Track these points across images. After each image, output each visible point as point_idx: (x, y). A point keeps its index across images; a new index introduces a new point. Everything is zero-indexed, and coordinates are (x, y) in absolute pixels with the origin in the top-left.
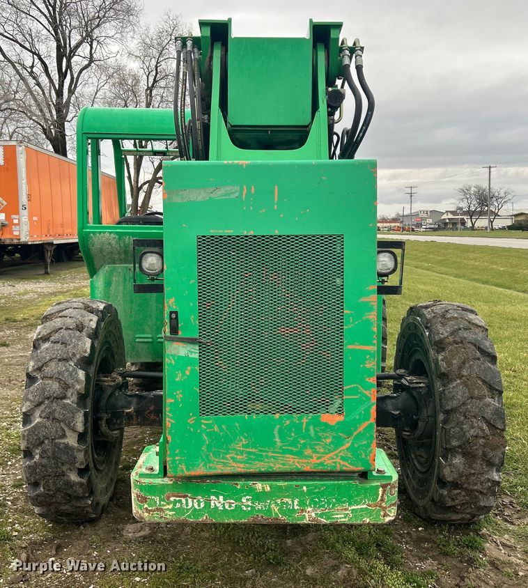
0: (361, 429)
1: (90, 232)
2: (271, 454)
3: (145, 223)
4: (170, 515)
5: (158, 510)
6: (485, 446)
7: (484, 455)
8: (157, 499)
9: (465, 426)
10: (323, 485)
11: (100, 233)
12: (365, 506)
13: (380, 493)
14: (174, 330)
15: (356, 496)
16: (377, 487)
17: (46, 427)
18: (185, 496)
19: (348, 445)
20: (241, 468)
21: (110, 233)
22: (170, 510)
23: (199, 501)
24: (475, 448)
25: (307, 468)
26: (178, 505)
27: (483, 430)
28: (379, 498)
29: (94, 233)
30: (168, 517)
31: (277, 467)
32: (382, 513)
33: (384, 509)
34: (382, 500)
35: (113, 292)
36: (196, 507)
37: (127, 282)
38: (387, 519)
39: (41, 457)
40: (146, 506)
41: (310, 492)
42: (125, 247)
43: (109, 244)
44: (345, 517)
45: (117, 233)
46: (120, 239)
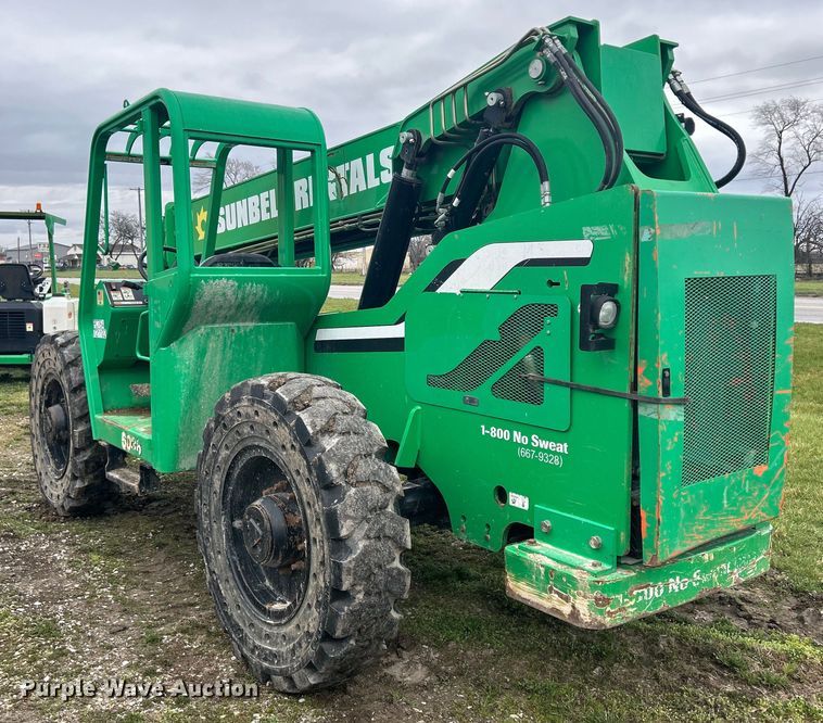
0: (776, 477)
1: (202, 278)
2: (720, 518)
3: (247, 264)
4: (632, 613)
5: (620, 610)
8: (620, 597)
11: (214, 279)
14: (666, 391)
15: (759, 547)
17: (377, 550)
18: (646, 587)
21: (228, 278)
22: (632, 607)
23: (659, 589)
25: (740, 527)
26: (640, 598)
29: (206, 279)
30: (630, 615)
31: (724, 531)
35: (207, 366)
36: (657, 596)
37: (227, 349)
39: (368, 594)
40: (609, 609)
42: (243, 299)
43: (224, 294)
45: (237, 279)
46: (239, 287)
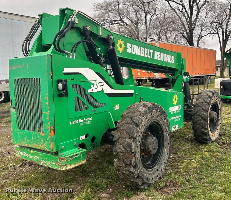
0: (48, 139)
2: (32, 142)
6: (123, 156)
7: (123, 159)
9: (117, 148)
10: (44, 154)
12: (55, 163)
13: (58, 160)
15: (52, 160)
16: (57, 158)
18: (20, 151)
19: (46, 143)
20: (26, 145)
23: (23, 153)
24: (120, 156)
25: (39, 148)
27: (122, 150)
28: (58, 162)
31: (33, 147)
32: (60, 167)
33: (60, 166)
34: (59, 163)
36: (22, 155)
38: (61, 169)
41: (41, 156)
44: (50, 166)
